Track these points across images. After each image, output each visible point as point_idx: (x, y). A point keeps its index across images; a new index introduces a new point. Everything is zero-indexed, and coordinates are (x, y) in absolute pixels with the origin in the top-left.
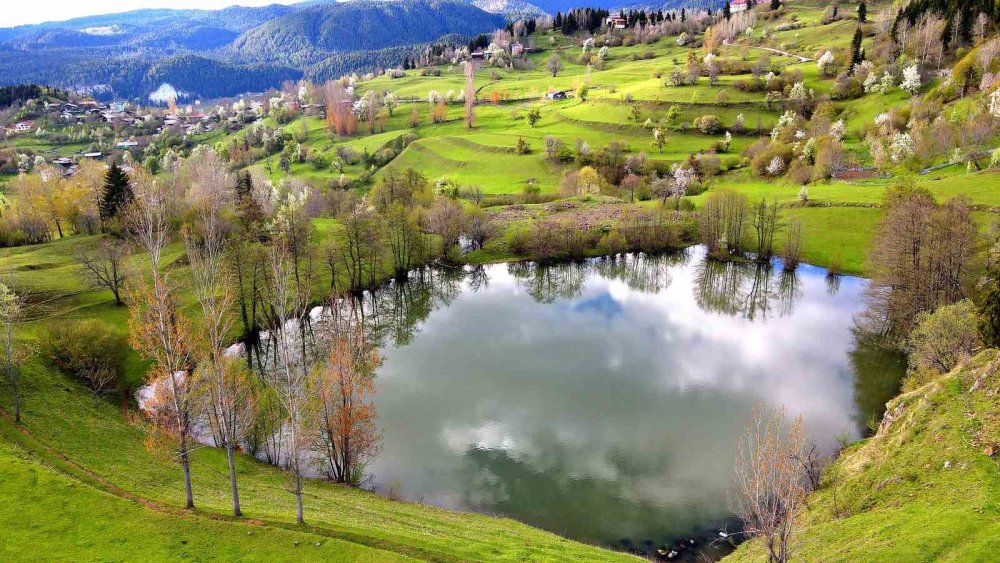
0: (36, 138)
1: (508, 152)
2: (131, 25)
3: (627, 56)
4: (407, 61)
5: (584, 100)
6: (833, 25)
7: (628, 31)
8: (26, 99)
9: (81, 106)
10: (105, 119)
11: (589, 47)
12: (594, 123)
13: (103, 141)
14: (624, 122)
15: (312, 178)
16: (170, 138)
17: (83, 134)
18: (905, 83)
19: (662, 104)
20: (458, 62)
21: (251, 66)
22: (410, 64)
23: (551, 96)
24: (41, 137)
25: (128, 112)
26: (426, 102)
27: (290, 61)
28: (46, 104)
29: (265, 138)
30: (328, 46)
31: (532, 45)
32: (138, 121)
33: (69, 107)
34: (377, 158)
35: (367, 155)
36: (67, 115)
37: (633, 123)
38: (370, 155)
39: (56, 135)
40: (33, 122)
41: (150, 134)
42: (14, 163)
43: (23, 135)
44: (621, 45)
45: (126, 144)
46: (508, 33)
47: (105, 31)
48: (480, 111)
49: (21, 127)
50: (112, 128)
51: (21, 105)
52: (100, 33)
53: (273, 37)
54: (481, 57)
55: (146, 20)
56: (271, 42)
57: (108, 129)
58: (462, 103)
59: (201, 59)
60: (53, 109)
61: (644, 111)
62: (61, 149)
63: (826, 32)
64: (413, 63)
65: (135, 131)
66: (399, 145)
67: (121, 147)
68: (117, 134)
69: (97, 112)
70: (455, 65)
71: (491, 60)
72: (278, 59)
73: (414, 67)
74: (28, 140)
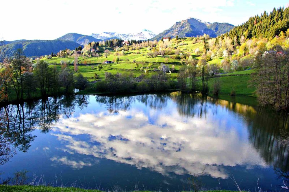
1: (91, 78)
4: (53, 54)
5: (118, 63)
6: (196, 44)
7: (130, 46)
12: (122, 69)
14: (133, 68)
18: (224, 56)
19: (146, 62)
20: (72, 54)
22: (54, 55)
23: (106, 62)
26: (60, 64)
31: (98, 50)
37: (137, 69)
46: (90, 46)
48: (80, 67)
53: (4, 51)
54: (80, 53)
58: (73, 65)
61: (140, 65)
63: (194, 46)
64: (55, 55)
70: (70, 55)
71: (83, 54)
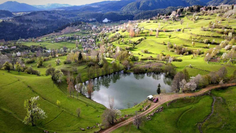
0: (80, 32)
1: (161, 44)
2: (101, 5)
3: (203, 18)
4: (151, 18)
5: (183, 32)
7: (206, 12)
8: (79, 24)
9: (88, 26)
10: (92, 29)
11: (195, 15)
13: (91, 34)
14: (188, 39)
15: (123, 46)
16: (102, 34)
17: (88, 32)
19: (198, 35)
20: (163, 19)
21: (124, 14)
23: (177, 30)
24: (81, 32)
25: (96, 27)
26: (150, 30)
27: (132, 13)
28: (82, 26)
29: (117, 36)
30: (141, 9)
31: (181, 15)
32: (97, 30)
33: (86, 26)
34: (136, 43)
35: (134, 42)
36: (86, 28)
37: (190, 39)
38: (135, 42)
39: (83, 32)
40: (80, 29)
41: (99, 32)
42: (76, 37)
43: (78, 32)
44: (203, 15)
45: (94, 35)
46: (176, 12)
47: (97, 6)
48: (160, 33)
49: (78, 30)
50: (93, 31)
51: (78, 26)
52: (96, 7)
54: (168, 18)
55: (105, 3)
56: (129, 9)
57: (92, 31)
59: (114, 13)
60: (84, 27)
62: (84, 35)
65: (97, 32)
66: (141, 40)
67: (93, 35)
68: (93, 32)
69: (91, 27)
71: (170, 19)
72: (130, 13)
73: (153, 20)
74: (78, 33)
